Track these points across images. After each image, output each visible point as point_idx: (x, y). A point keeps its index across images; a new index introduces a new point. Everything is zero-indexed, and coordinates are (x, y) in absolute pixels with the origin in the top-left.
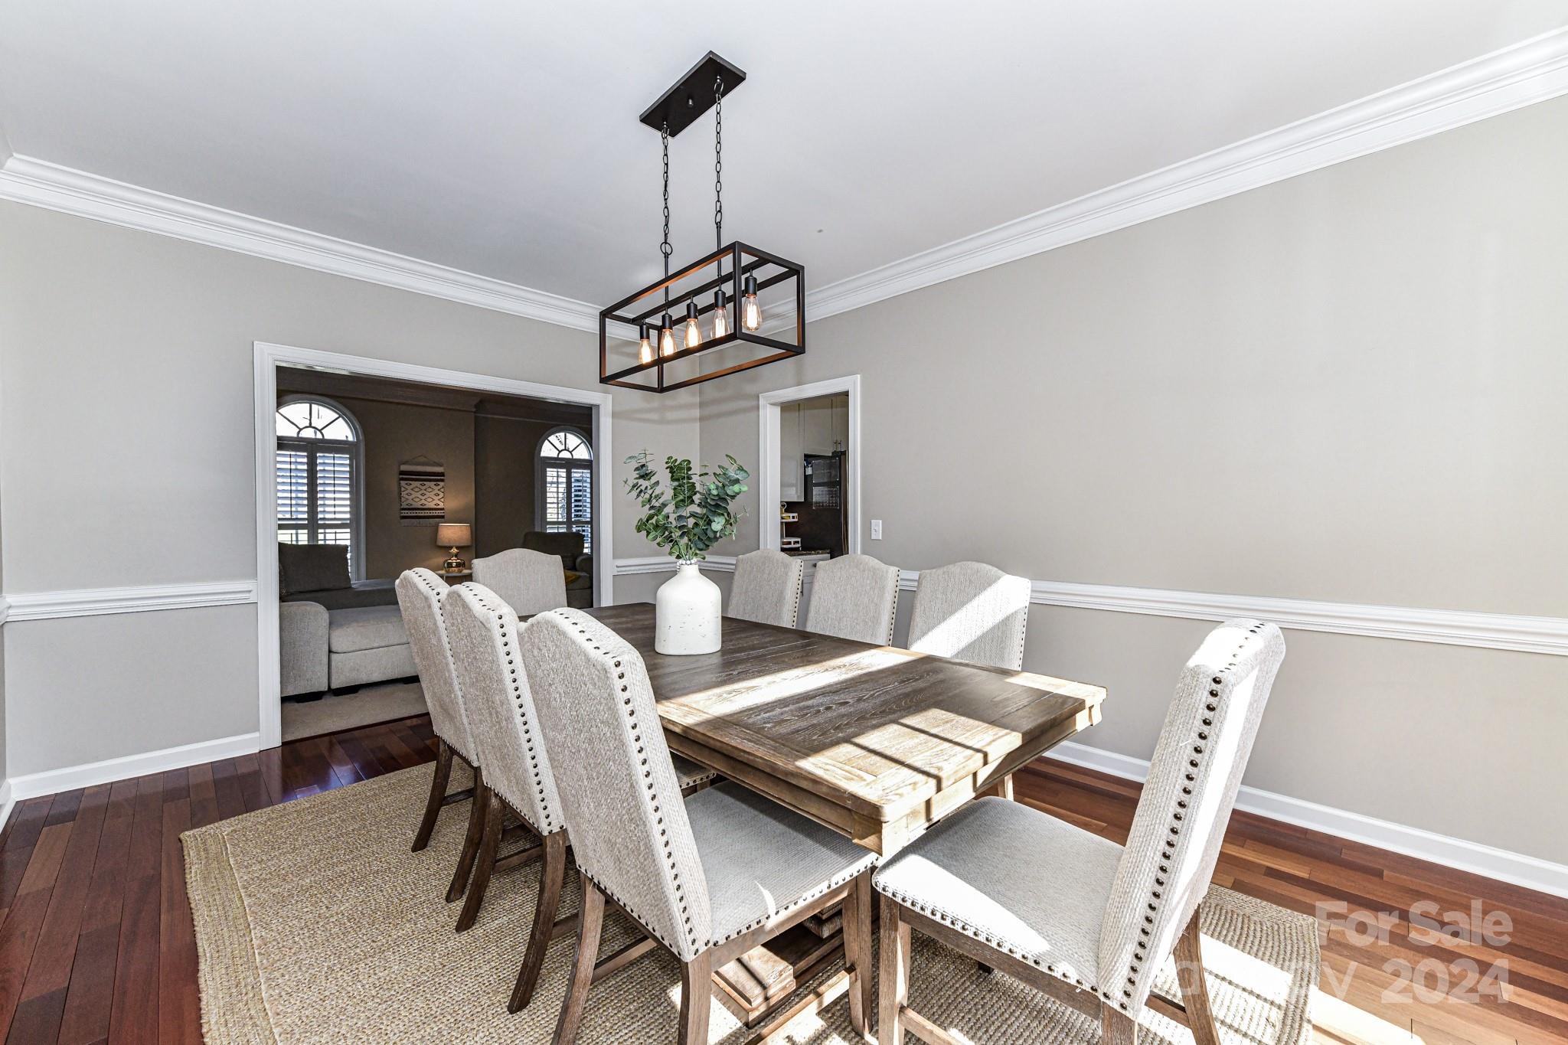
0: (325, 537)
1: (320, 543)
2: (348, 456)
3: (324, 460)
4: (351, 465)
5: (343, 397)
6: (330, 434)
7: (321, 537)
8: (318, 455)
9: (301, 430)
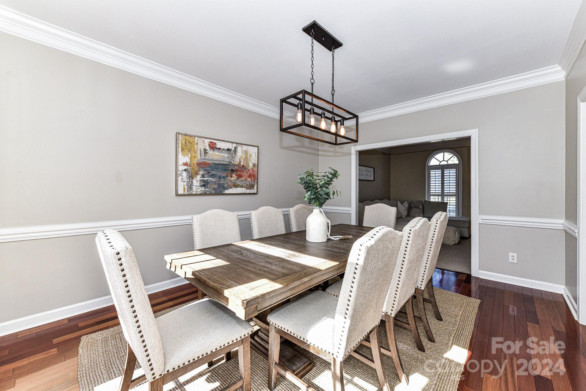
0: (447, 199)
1: (445, 201)
2: (455, 170)
3: (446, 172)
4: (456, 173)
5: (454, 148)
6: (450, 162)
7: (445, 199)
8: (445, 170)
9: (441, 162)
